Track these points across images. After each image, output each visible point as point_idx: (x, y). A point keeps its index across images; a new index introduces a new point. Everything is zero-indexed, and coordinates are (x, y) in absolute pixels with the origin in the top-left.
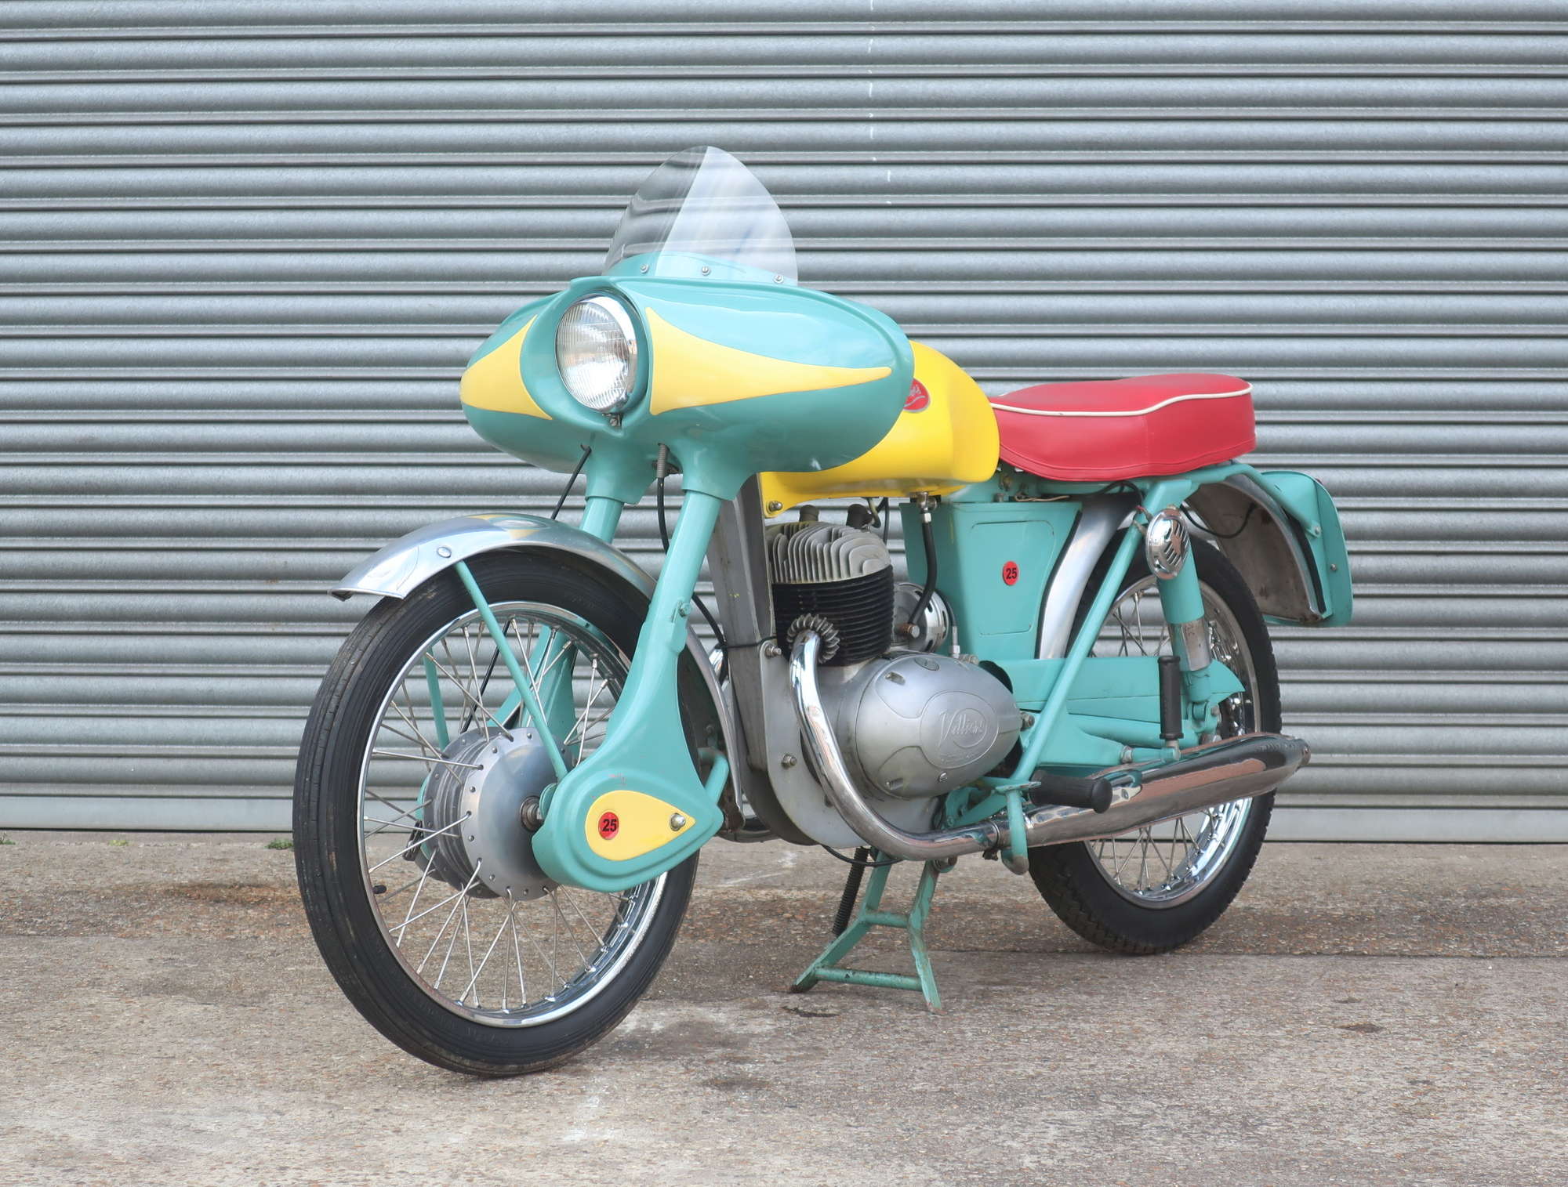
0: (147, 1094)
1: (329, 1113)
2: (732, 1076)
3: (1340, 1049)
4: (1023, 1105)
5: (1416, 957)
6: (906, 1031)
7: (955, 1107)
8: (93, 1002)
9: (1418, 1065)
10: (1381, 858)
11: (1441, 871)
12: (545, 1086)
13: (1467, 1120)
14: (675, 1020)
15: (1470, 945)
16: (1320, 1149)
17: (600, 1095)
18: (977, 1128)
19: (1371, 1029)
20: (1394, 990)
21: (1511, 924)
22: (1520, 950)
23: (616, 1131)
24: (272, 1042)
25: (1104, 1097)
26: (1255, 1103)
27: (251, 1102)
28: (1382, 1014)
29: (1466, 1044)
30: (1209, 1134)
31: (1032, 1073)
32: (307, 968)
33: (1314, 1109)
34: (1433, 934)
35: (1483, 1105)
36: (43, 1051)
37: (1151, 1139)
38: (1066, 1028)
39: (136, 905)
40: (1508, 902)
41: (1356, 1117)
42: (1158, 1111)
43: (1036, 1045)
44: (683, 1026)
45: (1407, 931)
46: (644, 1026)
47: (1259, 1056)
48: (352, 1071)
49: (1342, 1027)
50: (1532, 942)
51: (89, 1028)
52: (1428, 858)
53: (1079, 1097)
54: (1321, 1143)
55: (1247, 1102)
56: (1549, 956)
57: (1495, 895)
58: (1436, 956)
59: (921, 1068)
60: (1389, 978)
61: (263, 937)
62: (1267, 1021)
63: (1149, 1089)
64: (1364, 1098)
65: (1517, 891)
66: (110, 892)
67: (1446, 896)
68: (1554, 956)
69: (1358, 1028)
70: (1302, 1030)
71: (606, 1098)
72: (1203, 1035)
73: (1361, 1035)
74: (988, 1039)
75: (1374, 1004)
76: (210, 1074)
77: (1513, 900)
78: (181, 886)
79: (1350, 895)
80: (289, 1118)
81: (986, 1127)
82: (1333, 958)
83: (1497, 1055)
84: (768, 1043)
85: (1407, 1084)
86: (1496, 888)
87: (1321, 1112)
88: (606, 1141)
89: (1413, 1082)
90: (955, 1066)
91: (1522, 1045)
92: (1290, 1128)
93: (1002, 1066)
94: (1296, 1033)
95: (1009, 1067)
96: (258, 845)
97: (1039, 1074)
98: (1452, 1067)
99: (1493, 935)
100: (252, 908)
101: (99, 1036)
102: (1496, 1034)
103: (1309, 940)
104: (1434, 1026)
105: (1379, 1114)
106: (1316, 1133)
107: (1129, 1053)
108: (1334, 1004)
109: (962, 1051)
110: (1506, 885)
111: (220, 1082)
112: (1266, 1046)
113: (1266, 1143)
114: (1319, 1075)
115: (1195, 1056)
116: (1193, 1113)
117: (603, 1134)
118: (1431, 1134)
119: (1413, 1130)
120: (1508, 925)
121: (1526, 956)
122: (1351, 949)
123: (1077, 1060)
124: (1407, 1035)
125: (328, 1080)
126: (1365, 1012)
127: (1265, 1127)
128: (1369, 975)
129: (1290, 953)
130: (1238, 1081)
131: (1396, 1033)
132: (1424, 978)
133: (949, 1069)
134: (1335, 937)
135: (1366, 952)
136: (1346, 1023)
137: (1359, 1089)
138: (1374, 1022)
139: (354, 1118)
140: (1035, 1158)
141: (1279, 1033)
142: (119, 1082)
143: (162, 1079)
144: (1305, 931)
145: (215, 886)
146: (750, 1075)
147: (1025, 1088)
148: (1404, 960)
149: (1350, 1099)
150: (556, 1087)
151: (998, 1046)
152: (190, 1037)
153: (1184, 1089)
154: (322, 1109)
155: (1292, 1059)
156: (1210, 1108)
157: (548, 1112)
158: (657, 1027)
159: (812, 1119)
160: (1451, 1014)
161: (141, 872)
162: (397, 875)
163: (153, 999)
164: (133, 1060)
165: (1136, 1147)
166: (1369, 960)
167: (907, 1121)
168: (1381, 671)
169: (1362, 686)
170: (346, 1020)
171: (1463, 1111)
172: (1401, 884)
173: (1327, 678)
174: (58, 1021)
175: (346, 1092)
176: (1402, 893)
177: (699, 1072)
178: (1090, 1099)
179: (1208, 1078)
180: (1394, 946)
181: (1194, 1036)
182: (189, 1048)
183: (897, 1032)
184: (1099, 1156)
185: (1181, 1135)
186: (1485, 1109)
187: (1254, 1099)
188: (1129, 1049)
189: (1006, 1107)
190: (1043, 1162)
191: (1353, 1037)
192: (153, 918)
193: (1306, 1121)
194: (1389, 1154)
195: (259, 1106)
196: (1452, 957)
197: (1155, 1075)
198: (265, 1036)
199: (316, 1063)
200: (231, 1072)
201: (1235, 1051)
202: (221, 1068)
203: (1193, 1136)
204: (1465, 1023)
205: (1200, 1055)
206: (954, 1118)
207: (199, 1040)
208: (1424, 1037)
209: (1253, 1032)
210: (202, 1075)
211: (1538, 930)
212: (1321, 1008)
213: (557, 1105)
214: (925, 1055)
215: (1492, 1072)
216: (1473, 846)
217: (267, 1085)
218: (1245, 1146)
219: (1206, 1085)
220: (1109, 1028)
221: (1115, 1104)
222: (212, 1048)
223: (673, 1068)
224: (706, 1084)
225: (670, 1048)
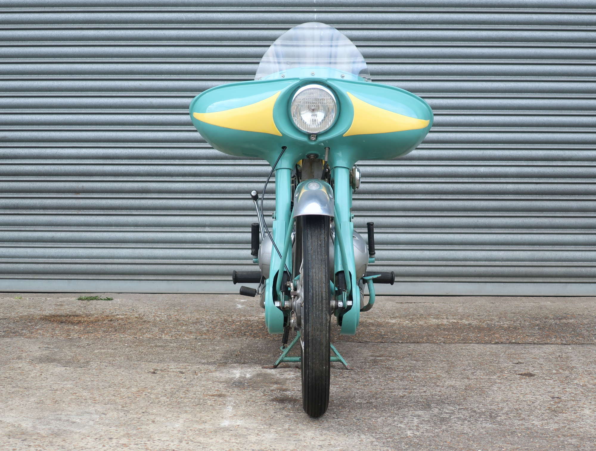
0: (49, 406)
1: (125, 414)
2: (283, 397)
3: (520, 384)
4: (401, 408)
5: (540, 344)
6: (347, 377)
7: (375, 410)
8: (20, 366)
9: (553, 390)
10: (516, 303)
11: (541, 308)
12: (209, 402)
13: (578, 414)
14: (255, 373)
15: (560, 339)
16: (523, 427)
17: (232, 405)
18: (385, 419)
19: (531, 375)
20: (535, 358)
21: (574, 330)
22: (580, 341)
23: (241, 421)
24: (95, 383)
25: (432, 405)
26: (493, 407)
27: (91, 409)
28: (533, 369)
29: (569, 381)
30: (478, 421)
31: (402, 395)
32: (103, 351)
33: (517, 409)
34: (545, 335)
35: (583, 407)
36: (4, 387)
37: (455, 423)
38: (410, 375)
39: (29, 324)
40: (571, 321)
41: (534, 413)
42: (455, 411)
43: (400, 383)
44: (258, 375)
45: (534, 333)
46: (243, 375)
47: (490, 387)
48: (130, 396)
49: (519, 374)
50: (584, 338)
51: (21, 378)
52: (535, 303)
53: (423, 405)
54: (523, 424)
55: (490, 407)
56: (592, 344)
57: (565, 318)
58: (548, 344)
59: (357, 393)
60: (532, 354)
61: (82, 337)
62: (489, 372)
63: (450, 401)
64: (535, 404)
65: (573, 316)
66: (18, 319)
67: (546, 319)
68: (594, 344)
69: (525, 375)
70: (503, 376)
71: (234, 407)
72: (465, 378)
73: (527, 378)
74: (381, 380)
75: (529, 365)
76: (73, 397)
77: (573, 320)
78: (46, 316)
79: (508, 318)
80: (108, 416)
81: (389, 418)
82: (507, 345)
83: (583, 386)
84: (294, 382)
85: (551, 399)
86: (564, 315)
87: (520, 411)
88: (238, 425)
89: (553, 398)
90: (371, 392)
91: (591, 382)
92: (510, 418)
93: (389, 392)
94: (501, 377)
95: (391, 392)
96: (73, 298)
97: (405, 395)
98: (567, 391)
99: (568, 335)
100: (76, 325)
101: (25, 381)
102: (580, 377)
103: (497, 337)
104: (555, 374)
105: (543, 411)
106: (520, 420)
107: (438, 386)
108: (513, 365)
109: (372, 385)
110: (568, 314)
111: (78, 400)
112: (491, 382)
113: (501, 424)
114: (515, 395)
115: (464, 387)
116: (470, 412)
117: (237, 422)
118: (565, 420)
119: (558, 418)
120: (573, 331)
121: (583, 344)
122: (514, 341)
123: (418, 389)
124: (545, 378)
125: (121, 399)
126: (526, 368)
127: (499, 418)
128: (523, 352)
129: (490, 343)
130: (484, 398)
131: (541, 377)
132: (546, 353)
133: (368, 393)
134: (506, 336)
135: (520, 342)
136: (520, 373)
137: (532, 401)
138: (531, 372)
139: (135, 416)
140: (411, 431)
141: (495, 377)
142: (37, 401)
143: (54, 399)
144: (494, 334)
145: (60, 316)
146: (290, 396)
147: (400, 401)
148: (536, 346)
149: (530, 405)
150: (213, 402)
151: (385, 383)
152: (62, 381)
153: (464, 401)
154: (121, 412)
155: (502, 388)
156: (475, 409)
157: (212, 413)
158: (248, 376)
160: (560, 369)
161: (29, 310)
162: (131, 311)
163: (44, 365)
164: (41, 391)
165: (451, 427)
166: (522, 345)
167: (356, 416)
168: (514, 229)
169: (507, 235)
170: (123, 373)
171: (576, 410)
172: (527, 314)
173: (493, 232)
174: (7, 374)
175: (129, 405)
176: (528, 317)
177: (269, 395)
178: (427, 406)
179: (472, 397)
180: (530, 340)
181: (462, 379)
182: (62, 386)
183: (344, 377)
184: (437, 430)
185: (467, 421)
186: (584, 409)
187: (492, 405)
188: (438, 384)
189: (395, 410)
190: (415, 433)
191: (525, 379)
192: (38, 329)
193: (515, 415)
194: (551, 429)
195: (96, 411)
196: (554, 344)
197: (451, 395)
198: (92, 380)
199: (115, 392)
200: (81, 396)
201: (479, 385)
202: (77, 395)
203: (472, 421)
204: (567, 372)
205: (466, 387)
206: (375, 414)
207: (65, 382)
208: (552, 378)
209: (484, 377)
210: (70, 397)
211: (586, 333)
212: (509, 366)
213: (215, 410)
214: (357, 387)
215: (583, 393)
216: (551, 298)
217: (97, 402)
218: (493, 426)
219: (472, 400)
220: (428, 375)
221: (437, 408)
222: (72, 386)
223: (259, 393)
224: (273, 400)
225: (255, 385)
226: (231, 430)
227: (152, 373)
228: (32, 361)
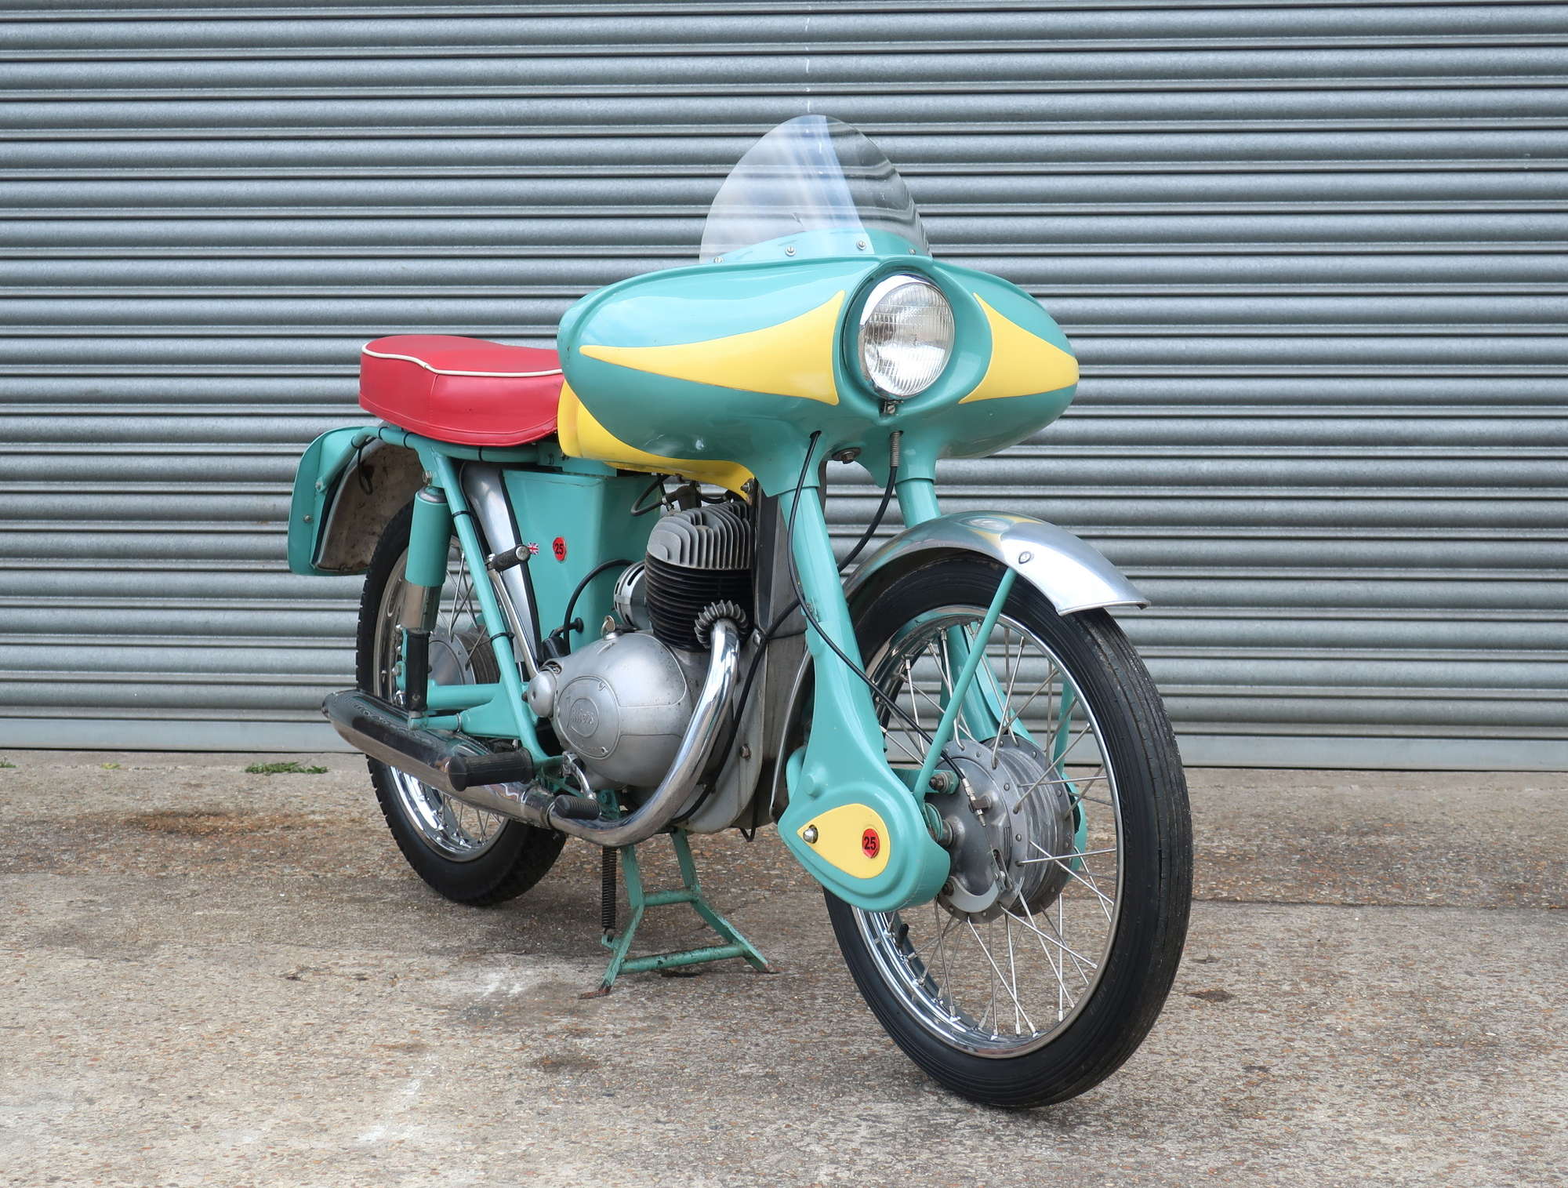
1: (141, 1100)
2: (565, 1054)
3: (1183, 1024)
4: (844, 1094)
5: (1287, 904)
6: (759, 995)
7: (775, 1096)
9: (1257, 1046)
11: (1331, 802)
12: (373, 1066)
13: (1294, 1121)
15: (1342, 891)
16: (1132, 1160)
17: (423, 1079)
18: (787, 1126)
19: (1221, 996)
20: (1256, 946)
21: (1386, 866)
22: (1390, 898)
23: (418, 1128)
27: (70, 1086)
28: (1236, 977)
29: (1312, 1018)
32: (215, 912)
33: (1138, 1103)
34: (1308, 878)
35: (1314, 1101)
40: (1388, 840)
41: (1179, 1114)
44: (542, 988)
45: (1284, 874)
49: (1191, 996)
50: (1403, 888)
52: (1322, 789)
54: (1136, 1151)
56: (1417, 905)
57: (1377, 831)
58: (1306, 903)
59: (757, 1045)
60: (1253, 931)
61: (192, 874)
64: (1194, 1089)
65: (1399, 827)
67: (1328, 833)
68: (1423, 905)
69: (1208, 995)
71: (427, 1082)
73: (1209, 1005)
75: (1232, 965)
76: (49, 1048)
77: (1393, 838)
79: (1238, 830)
81: (797, 1124)
82: (1204, 906)
83: (1341, 1034)
84: (617, 1011)
85: (1241, 1072)
86: (1379, 823)
87: (1145, 1108)
88: (402, 1142)
89: (1249, 1068)
90: (792, 1042)
91: (1369, 1022)
95: (846, 1043)
97: (873, 1053)
98: (1293, 1049)
99: (1366, 879)
100: (199, 840)
102: (1346, 1005)
104: (1285, 994)
105: (1204, 1111)
106: (1131, 1137)
108: (1190, 966)
110: (1390, 819)
111: (53, 1059)
114: (1155, 1057)
117: (403, 1132)
118: (1252, 1140)
119: (1235, 1134)
120: (1383, 867)
121: (1396, 905)
122: (1225, 894)
124: (1255, 1006)
126: (1220, 975)
128: (1236, 926)
131: (1245, 1003)
132: (1289, 931)
134: (1212, 880)
135: (1238, 899)
136: (1196, 991)
137: (1191, 1077)
138: (1227, 989)
139: (163, 1108)
140: (831, 1169)
146: (584, 1053)
147: (850, 1072)
148: (1274, 908)
149: (1178, 1090)
150: (384, 1067)
151: (843, 1016)
152: (54, 1001)
154: (137, 1096)
157: (362, 1101)
158: (516, 989)
159: (624, 1112)
160: (1305, 979)
165: (941, 1154)
166: (1240, 907)
167: (719, 1116)
171: (1292, 1109)
172: (1288, 818)
176: (1288, 828)
177: (534, 1048)
178: (912, 1088)
180: (1267, 891)
182: (44, 1015)
183: (749, 997)
184: (899, 1166)
185: (992, 1138)
186: (1317, 1106)
189: (826, 1097)
190: (839, 1175)
191: (1201, 1008)
193: (1127, 1120)
195: (75, 1092)
196: (1322, 904)
198: (129, 999)
199: (160, 1035)
200: (71, 1046)
202: (64, 1041)
203: (1006, 1139)
204: (1318, 991)
206: (768, 1111)
207: (60, 1004)
208: (1272, 1008)
210: (40, 1050)
211: (1412, 874)
213: (375, 1091)
214: (766, 1028)
215: (1332, 1056)
217: (97, 1063)
222: (68, 1015)
223: (510, 1043)
224: (534, 1064)
225: (517, 1017)
226: (374, 1157)
227: (289, 978)
228: (25, 940)
